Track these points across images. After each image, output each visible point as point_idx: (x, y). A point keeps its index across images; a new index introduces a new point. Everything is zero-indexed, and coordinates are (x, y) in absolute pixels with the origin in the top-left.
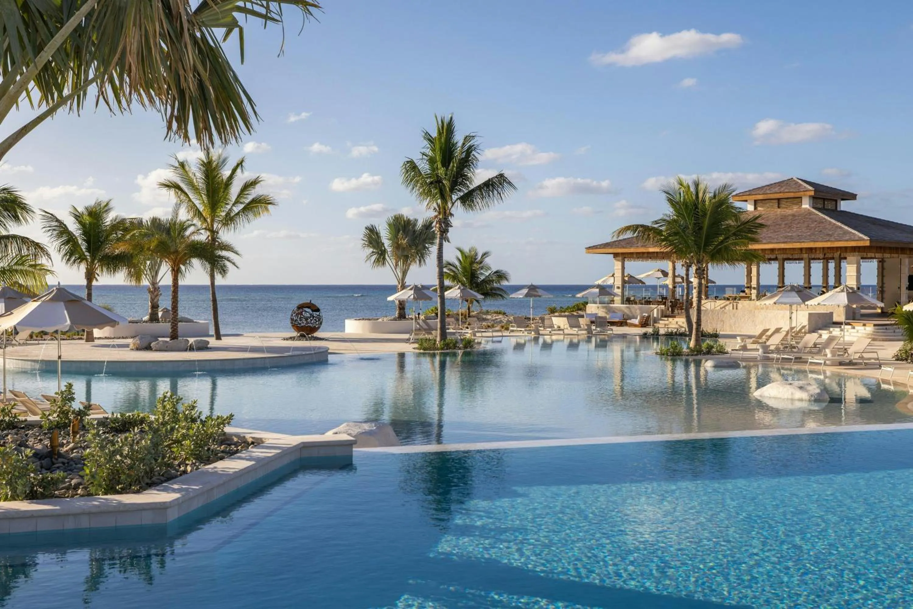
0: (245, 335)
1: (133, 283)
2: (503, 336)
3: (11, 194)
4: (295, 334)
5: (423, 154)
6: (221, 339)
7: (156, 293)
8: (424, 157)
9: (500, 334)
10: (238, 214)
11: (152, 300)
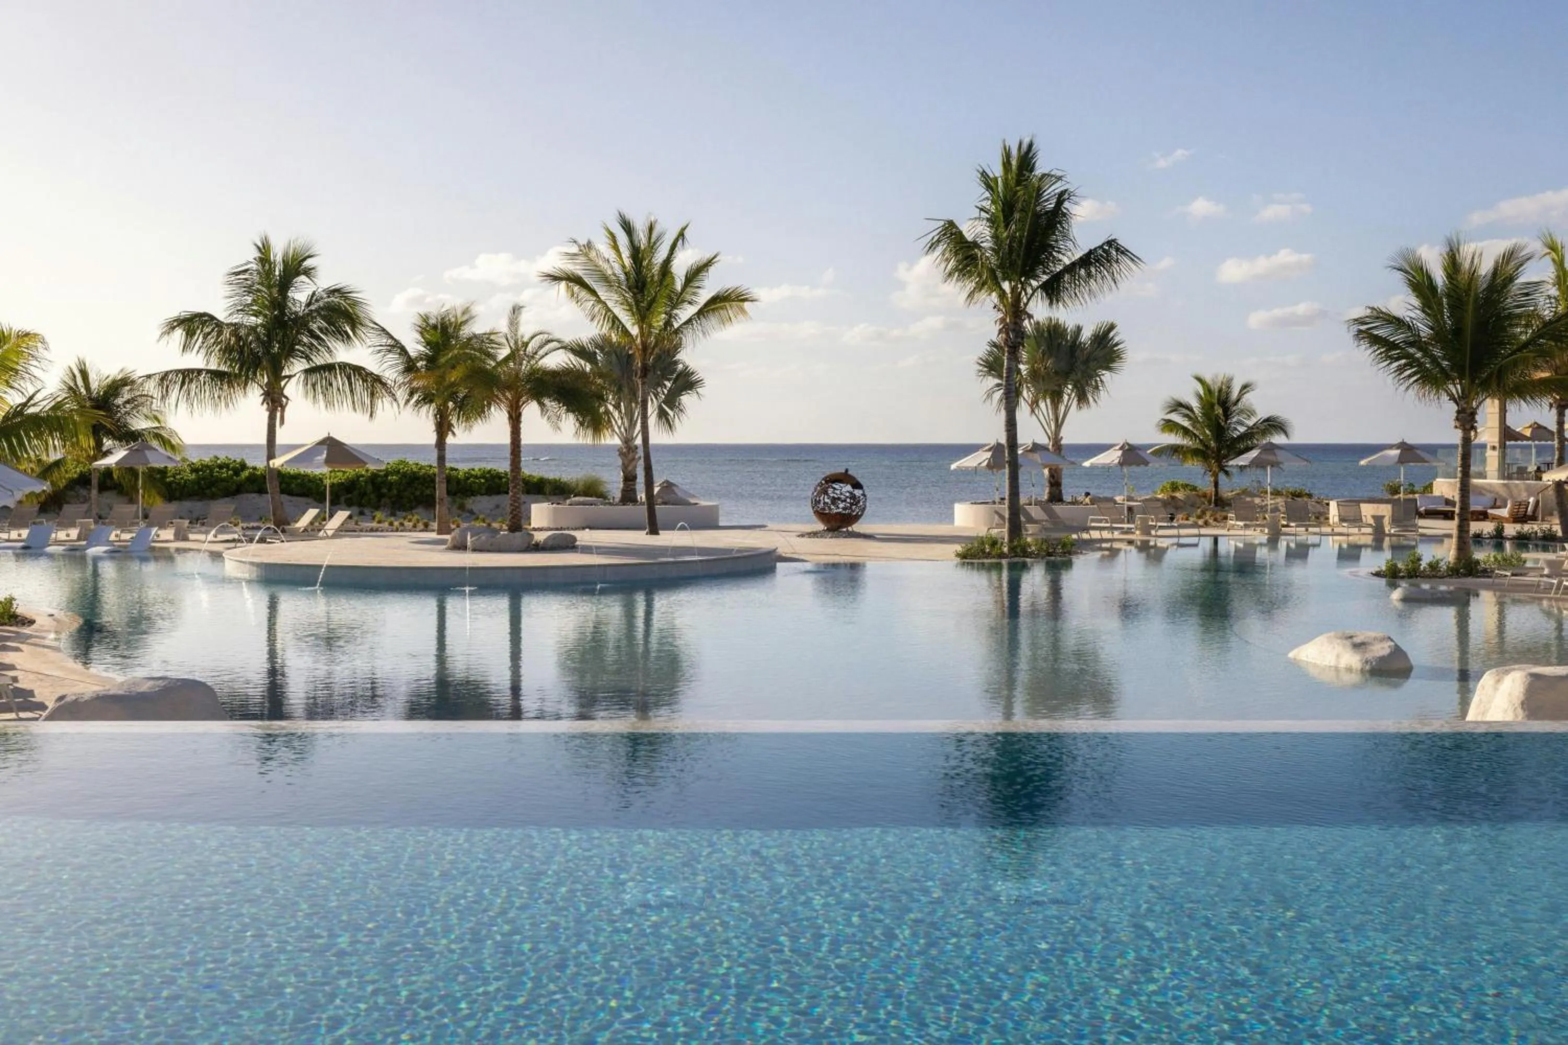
0: (771, 525)
1: (589, 441)
2: (1200, 536)
3: (346, 298)
4: (821, 527)
5: (981, 210)
6: (657, 534)
7: (631, 456)
8: (983, 214)
9: (1195, 531)
10: (689, 321)
11: (625, 468)
